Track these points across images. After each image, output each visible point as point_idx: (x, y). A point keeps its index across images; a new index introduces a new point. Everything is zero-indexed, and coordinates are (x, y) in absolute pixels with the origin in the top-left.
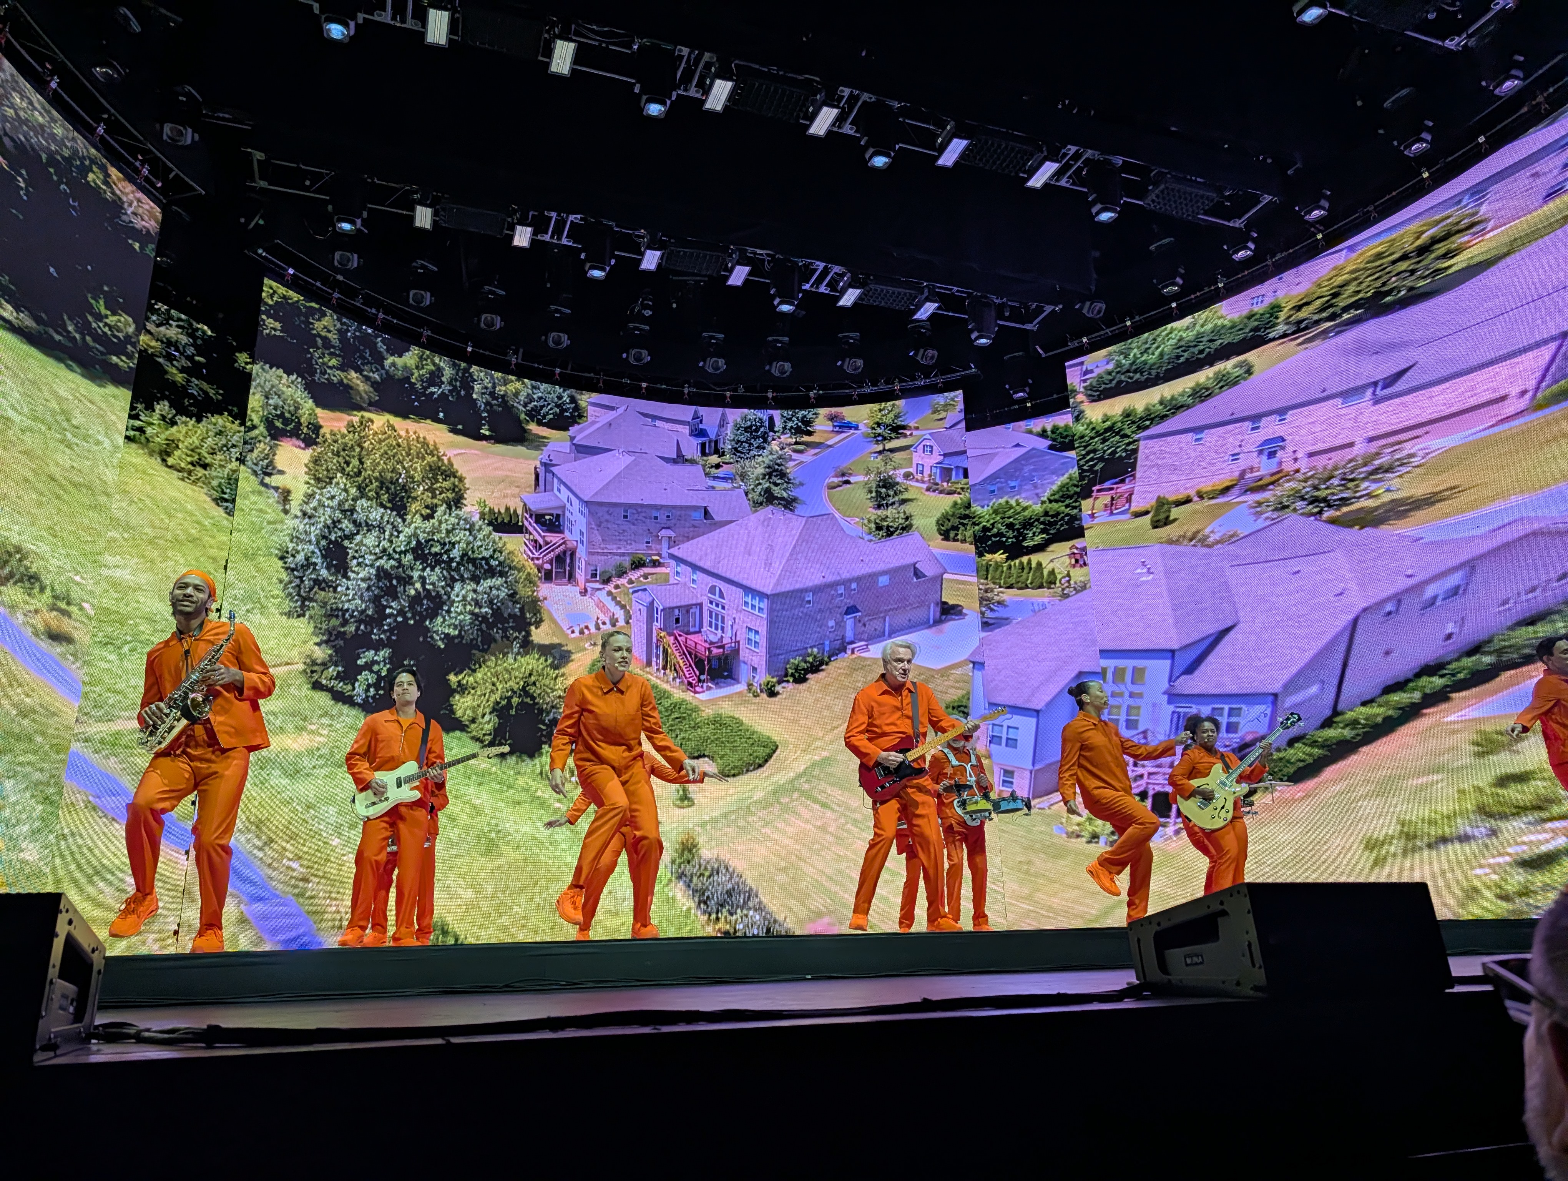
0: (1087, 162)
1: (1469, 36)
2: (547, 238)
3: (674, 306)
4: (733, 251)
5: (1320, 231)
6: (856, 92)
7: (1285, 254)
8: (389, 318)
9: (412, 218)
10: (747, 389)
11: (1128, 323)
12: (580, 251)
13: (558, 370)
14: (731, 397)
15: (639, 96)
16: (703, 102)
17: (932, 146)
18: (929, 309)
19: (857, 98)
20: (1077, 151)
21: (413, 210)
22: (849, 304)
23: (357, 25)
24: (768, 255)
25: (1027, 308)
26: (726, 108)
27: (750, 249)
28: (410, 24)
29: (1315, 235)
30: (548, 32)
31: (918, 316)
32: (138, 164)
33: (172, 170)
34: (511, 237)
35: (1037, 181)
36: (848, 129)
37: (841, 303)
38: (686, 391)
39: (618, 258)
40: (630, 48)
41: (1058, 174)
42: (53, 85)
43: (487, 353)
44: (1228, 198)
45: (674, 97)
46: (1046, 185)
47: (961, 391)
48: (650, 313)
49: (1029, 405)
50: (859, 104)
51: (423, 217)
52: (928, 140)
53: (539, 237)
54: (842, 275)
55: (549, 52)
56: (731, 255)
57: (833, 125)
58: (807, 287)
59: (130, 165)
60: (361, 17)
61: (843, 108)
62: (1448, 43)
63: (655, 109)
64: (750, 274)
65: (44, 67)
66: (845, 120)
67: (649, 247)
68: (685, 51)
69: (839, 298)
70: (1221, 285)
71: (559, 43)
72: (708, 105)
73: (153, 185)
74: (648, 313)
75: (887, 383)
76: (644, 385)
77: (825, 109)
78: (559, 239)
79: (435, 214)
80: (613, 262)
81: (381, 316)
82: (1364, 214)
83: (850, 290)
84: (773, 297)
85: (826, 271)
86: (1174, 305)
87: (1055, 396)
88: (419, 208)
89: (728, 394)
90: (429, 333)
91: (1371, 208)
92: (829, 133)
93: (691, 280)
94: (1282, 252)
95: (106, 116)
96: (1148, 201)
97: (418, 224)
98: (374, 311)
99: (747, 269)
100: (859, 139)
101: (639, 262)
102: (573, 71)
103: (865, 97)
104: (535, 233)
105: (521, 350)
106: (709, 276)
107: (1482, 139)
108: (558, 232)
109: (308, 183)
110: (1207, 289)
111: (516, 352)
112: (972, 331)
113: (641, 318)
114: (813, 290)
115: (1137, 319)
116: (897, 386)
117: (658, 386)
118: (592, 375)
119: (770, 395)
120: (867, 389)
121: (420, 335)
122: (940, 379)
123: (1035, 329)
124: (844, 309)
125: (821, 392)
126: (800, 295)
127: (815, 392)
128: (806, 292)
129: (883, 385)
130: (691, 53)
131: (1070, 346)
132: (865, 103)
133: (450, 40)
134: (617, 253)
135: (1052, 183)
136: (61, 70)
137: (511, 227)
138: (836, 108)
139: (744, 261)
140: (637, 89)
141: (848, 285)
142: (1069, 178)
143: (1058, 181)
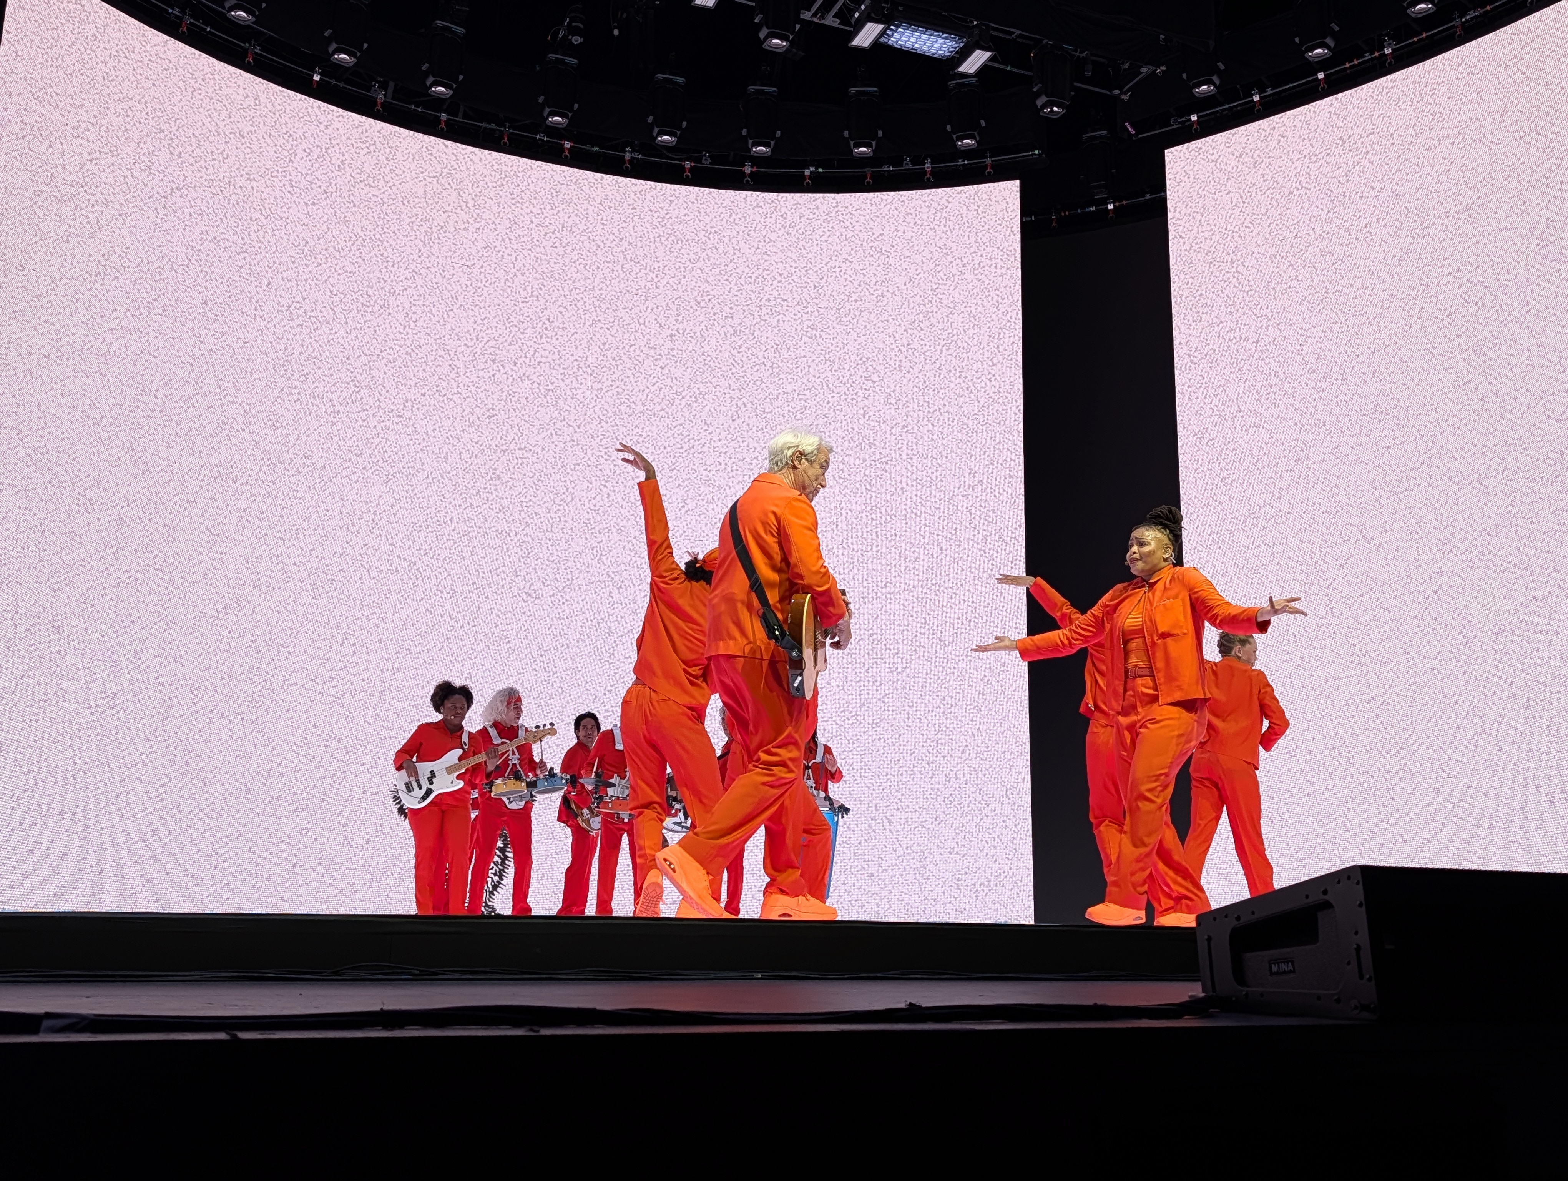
3: (616, 32)
8: (200, 24)
10: (715, 160)
11: (1256, 98)
13: (444, 116)
14: (691, 169)
18: (978, 58)
22: (866, 44)
25: (1117, 67)
31: (962, 69)
37: (856, 42)
38: (628, 156)
43: (341, 85)
47: (1017, 182)
48: (580, 40)
49: (1111, 207)
58: (806, 15)
69: (853, 36)
70: (1388, 51)
74: (577, 40)
75: (914, 162)
76: (567, 145)
81: (187, 20)
83: (869, 25)
84: (759, 27)
86: (1321, 76)
87: (1148, 197)
89: (688, 165)
90: (258, 50)
94: (1475, 9)
98: (176, 12)
105: (392, 85)
110: (1368, 56)
111: (384, 87)
112: (1038, 95)
113: (567, 47)
114: (816, 20)
115: (1269, 92)
116: (928, 166)
117: (588, 147)
118: (493, 126)
119: (748, 170)
120: (885, 168)
121: (246, 52)
122: (988, 161)
123: (1126, 97)
124: (859, 50)
125: (820, 170)
126: (798, 27)
127: (812, 169)
128: (805, 23)
129: (907, 165)
131: (1173, 125)
141: (866, 17)
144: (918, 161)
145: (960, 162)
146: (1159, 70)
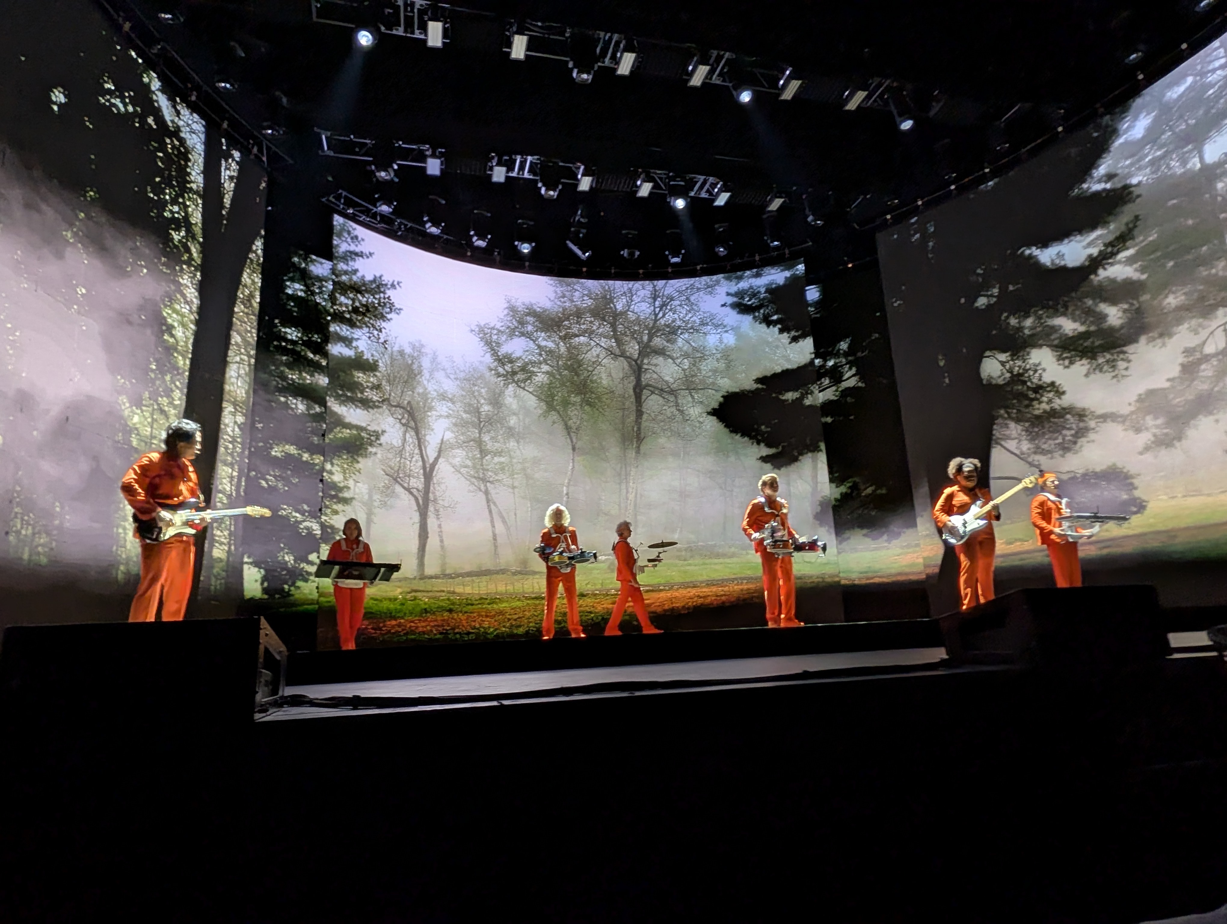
0: (888, 88)
2: (514, 174)
3: (603, 214)
4: (641, 173)
6: (722, 53)
7: (1033, 144)
8: (416, 237)
9: (425, 168)
10: (653, 267)
11: (920, 203)
12: (536, 182)
13: (528, 264)
14: (643, 273)
15: (572, 69)
16: (615, 70)
17: (776, 86)
18: (778, 202)
19: (722, 57)
20: (881, 81)
21: (425, 162)
22: (722, 203)
24: (665, 174)
25: (847, 198)
26: (632, 72)
27: (652, 171)
28: (418, 35)
29: (1056, 128)
30: (508, 30)
31: (770, 209)
32: (250, 146)
34: (490, 176)
35: (852, 106)
36: (716, 80)
37: (717, 203)
38: (613, 272)
39: (563, 184)
40: (564, 36)
41: (868, 98)
42: (193, 98)
44: (991, 106)
45: (596, 68)
46: (858, 108)
47: (802, 259)
48: (586, 220)
49: (850, 266)
50: (724, 61)
51: (434, 167)
52: (773, 82)
53: (510, 174)
54: (716, 184)
55: (510, 45)
56: (639, 176)
57: (706, 78)
58: (692, 194)
59: (244, 147)
61: (712, 65)
63: (583, 78)
64: (653, 188)
66: (714, 73)
67: (584, 175)
68: (602, 34)
69: (714, 201)
70: (986, 171)
71: (517, 37)
72: (619, 72)
73: (261, 159)
74: (584, 220)
75: (750, 257)
76: (584, 269)
77: (700, 67)
78: (523, 174)
79: (442, 164)
80: (560, 186)
81: (411, 236)
82: (1094, 110)
83: (723, 194)
85: (704, 182)
86: (953, 187)
87: (869, 258)
88: (430, 161)
91: (1099, 105)
92: (704, 84)
93: (612, 195)
95: (228, 116)
96: (933, 113)
97: (430, 171)
99: (651, 185)
100: (725, 86)
101: (576, 185)
102: (527, 56)
103: (727, 55)
104: (507, 172)
106: (626, 192)
107: (1184, 46)
108: (522, 168)
109: (357, 150)
110: (976, 174)
113: (579, 224)
114: (697, 195)
115: (926, 199)
116: (757, 258)
119: (670, 270)
120: (736, 261)
121: (437, 247)
122: (787, 252)
123: (852, 211)
124: (719, 207)
125: (705, 266)
126: (688, 200)
127: (701, 266)
128: (692, 197)
129: (747, 258)
130: (605, 35)
131: (878, 222)
132: (727, 59)
133: (444, 43)
134: (562, 180)
135: (863, 105)
136: (197, 88)
137: (491, 169)
138: (708, 65)
139: (648, 179)
140: (571, 65)
141: (721, 191)
142: (875, 101)
143: (866, 104)
144: (752, 256)
145: (772, 254)
146: (868, 196)
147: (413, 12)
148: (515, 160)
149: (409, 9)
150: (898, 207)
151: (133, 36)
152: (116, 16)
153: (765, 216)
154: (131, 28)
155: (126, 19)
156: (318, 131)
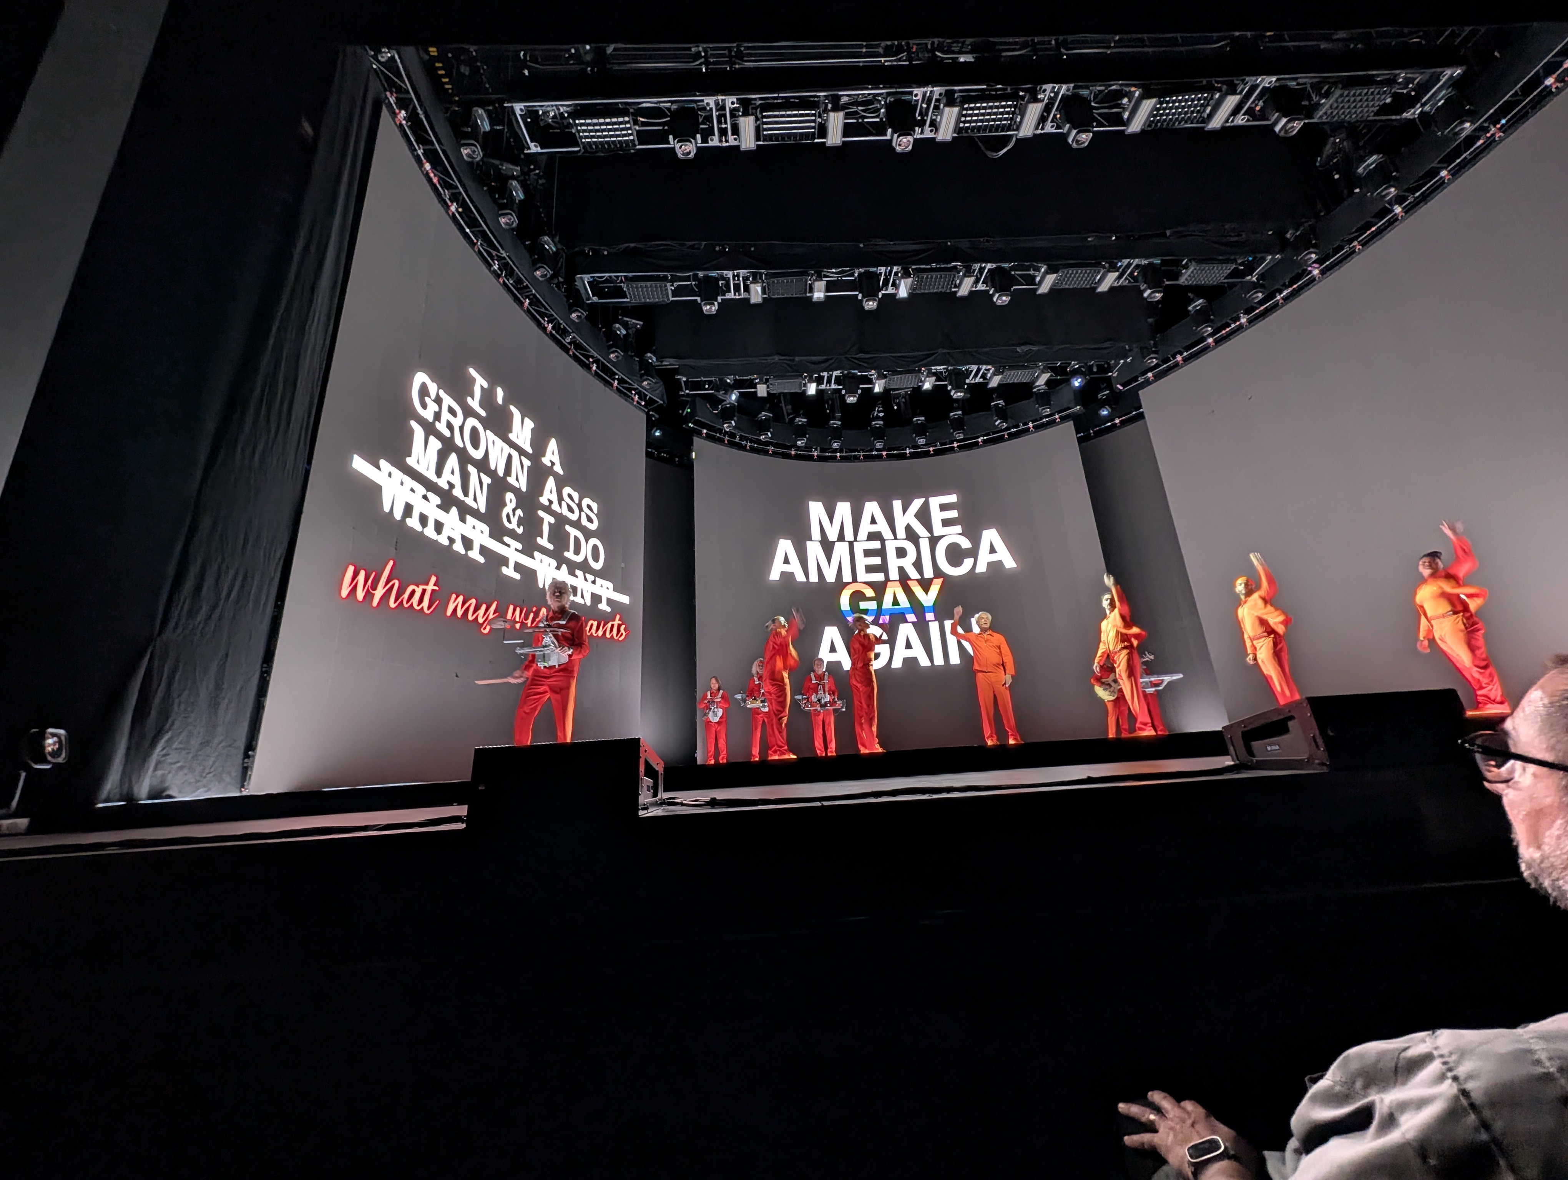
0: (1137, 266)
1: (1423, 105)
2: (823, 387)
3: (895, 407)
4: (924, 371)
5: (1315, 268)
6: (983, 265)
7: (1290, 290)
8: (753, 444)
9: (755, 393)
10: (942, 444)
11: (1180, 358)
12: (840, 390)
13: (838, 454)
14: (933, 450)
15: (861, 301)
16: (897, 294)
17: (1033, 283)
18: (1045, 377)
19: (985, 268)
20: (1129, 262)
21: (755, 388)
22: (995, 385)
23: (719, 304)
24: (944, 369)
25: (1109, 364)
26: (910, 295)
27: (933, 368)
28: (743, 295)
29: (1310, 272)
30: (810, 280)
31: (1037, 384)
32: (633, 396)
33: (647, 395)
34: (805, 391)
35: (1104, 287)
36: (981, 287)
37: (990, 386)
38: (907, 452)
39: (862, 389)
40: (854, 276)
41: (1119, 277)
42: (594, 368)
43: (801, 453)
44: (1241, 264)
45: (880, 295)
46: (1112, 289)
47: (1072, 422)
48: (883, 414)
49: (1117, 421)
50: (986, 271)
51: (762, 391)
52: (1031, 280)
53: (820, 388)
54: (988, 370)
55: (812, 290)
56: (923, 374)
57: (973, 286)
58: (969, 381)
59: (629, 397)
60: (720, 298)
61: (977, 276)
62: (1405, 115)
63: (871, 305)
64: (936, 381)
65: (589, 360)
66: (979, 282)
67: (878, 379)
68: (883, 270)
69: (989, 383)
70: (1243, 320)
71: (816, 284)
72: (900, 296)
73: (640, 404)
74: (881, 415)
75: (1024, 425)
76: (884, 453)
77: (966, 279)
78: (830, 386)
79: (768, 387)
80: (859, 391)
81: (749, 444)
82: (1350, 249)
83: (995, 377)
84: (950, 391)
85: (979, 370)
86: (1211, 340)
87: (1134, 413)
88: (758, 386)
89: (931, 449)
90: (772, 448)
91: (1355, 243)
92: (971, 292)
93: (902, 392)
94: (1287, 287)
95: (617, 377)
96: (1182, 281)
97: (759, 395)
98: (745, 442)
99: (934, 378)
100: (988, 291)
101: (873, 389)
102: (826, 297)
103: (989, 266)
104: (818, 386)
105: (819, 448)
106: (913, 388)
107: (1444, 173)
108: (829, 382)
109: (707, 386)
110: (1233, 326)
111: (816, 449)
113: (878, 418)
114: (972, 382)
115: (1184, 355)
116: (1031, 425)
117: (892, 452)
118: (856, 453)
119: (955, 445)
120: (1012, 430)
121: (768, 450)
122: (1057, 416)
123: (1115, 375)
124: (993, 388)
125: (985, 438)
126: (966, 386)
128: (968, 384)
129: (1021, 427)
130: (887, 269)
131: (1141, 380)
132: (989, 270)
133: (764, 299)
134: (861, 386)
135: (1116, 284)
136: (597, 361)
137: (805, 385)
138: (973, 276)
139: (931, 374)
140: (860, 297)
141: (994, 374)
142: (1126, 279)
143: (1118, 283)
144: (1025, 424)
145: (1044, 420)
146: (1128, 360)
147: (739, 280)
148: (824, 377)
149: (736, 278)
150: (1157, 366)
151: (554, 332)
152: (543, 322)
153: (1035, 390)
154: (553, 328)
155: (548, 322)
156: (679, 377)
